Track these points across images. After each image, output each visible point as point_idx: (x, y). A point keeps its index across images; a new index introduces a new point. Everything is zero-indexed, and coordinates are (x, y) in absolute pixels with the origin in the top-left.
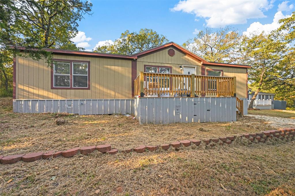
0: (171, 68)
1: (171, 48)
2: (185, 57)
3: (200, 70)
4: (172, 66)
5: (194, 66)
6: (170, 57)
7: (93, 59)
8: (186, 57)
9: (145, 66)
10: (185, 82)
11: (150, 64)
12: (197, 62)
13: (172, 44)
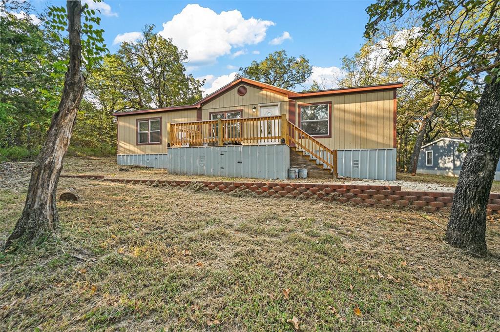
0: (241, 111)
1: (241, 85)
2: (261, 92)
3: (287, 107)
4: (243, 109)
5: (276, 104)
6: (241, 97)
7: (164, 114)
8: (264, 92)
9: (210, 113)
10: (262, 129)
11: (216, 110)
12: (281, 97)
13: (240, 80)
